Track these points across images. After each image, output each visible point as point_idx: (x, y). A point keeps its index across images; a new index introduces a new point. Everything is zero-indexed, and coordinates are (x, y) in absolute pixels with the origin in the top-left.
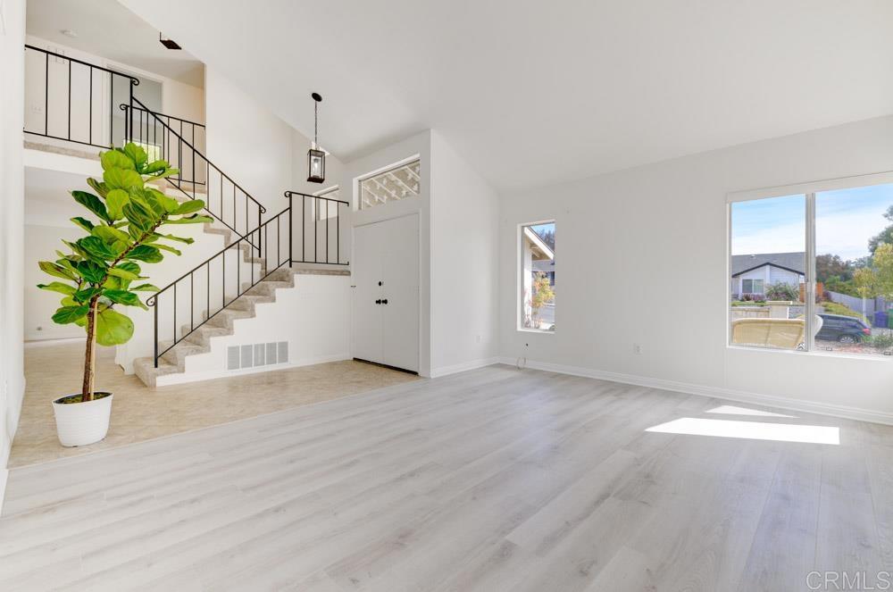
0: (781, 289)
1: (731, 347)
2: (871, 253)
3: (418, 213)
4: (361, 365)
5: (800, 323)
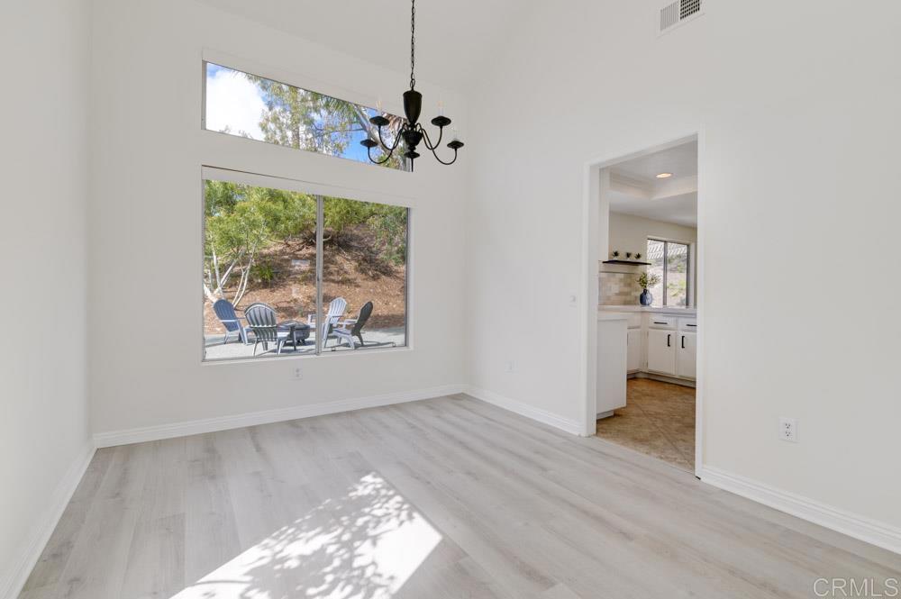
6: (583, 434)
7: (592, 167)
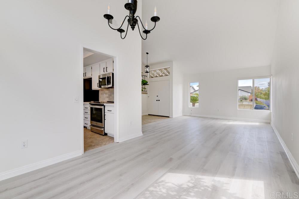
0: (244, 97)
1: (238, 109)
2: (268, 87)
3: (169, 80)
4: (150, 116)
5: (251, 105)
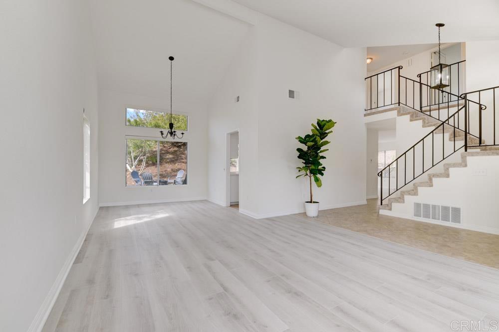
6: (225, 206)
7: (228, 134)
